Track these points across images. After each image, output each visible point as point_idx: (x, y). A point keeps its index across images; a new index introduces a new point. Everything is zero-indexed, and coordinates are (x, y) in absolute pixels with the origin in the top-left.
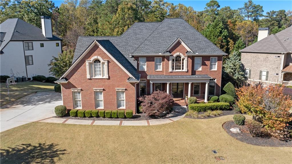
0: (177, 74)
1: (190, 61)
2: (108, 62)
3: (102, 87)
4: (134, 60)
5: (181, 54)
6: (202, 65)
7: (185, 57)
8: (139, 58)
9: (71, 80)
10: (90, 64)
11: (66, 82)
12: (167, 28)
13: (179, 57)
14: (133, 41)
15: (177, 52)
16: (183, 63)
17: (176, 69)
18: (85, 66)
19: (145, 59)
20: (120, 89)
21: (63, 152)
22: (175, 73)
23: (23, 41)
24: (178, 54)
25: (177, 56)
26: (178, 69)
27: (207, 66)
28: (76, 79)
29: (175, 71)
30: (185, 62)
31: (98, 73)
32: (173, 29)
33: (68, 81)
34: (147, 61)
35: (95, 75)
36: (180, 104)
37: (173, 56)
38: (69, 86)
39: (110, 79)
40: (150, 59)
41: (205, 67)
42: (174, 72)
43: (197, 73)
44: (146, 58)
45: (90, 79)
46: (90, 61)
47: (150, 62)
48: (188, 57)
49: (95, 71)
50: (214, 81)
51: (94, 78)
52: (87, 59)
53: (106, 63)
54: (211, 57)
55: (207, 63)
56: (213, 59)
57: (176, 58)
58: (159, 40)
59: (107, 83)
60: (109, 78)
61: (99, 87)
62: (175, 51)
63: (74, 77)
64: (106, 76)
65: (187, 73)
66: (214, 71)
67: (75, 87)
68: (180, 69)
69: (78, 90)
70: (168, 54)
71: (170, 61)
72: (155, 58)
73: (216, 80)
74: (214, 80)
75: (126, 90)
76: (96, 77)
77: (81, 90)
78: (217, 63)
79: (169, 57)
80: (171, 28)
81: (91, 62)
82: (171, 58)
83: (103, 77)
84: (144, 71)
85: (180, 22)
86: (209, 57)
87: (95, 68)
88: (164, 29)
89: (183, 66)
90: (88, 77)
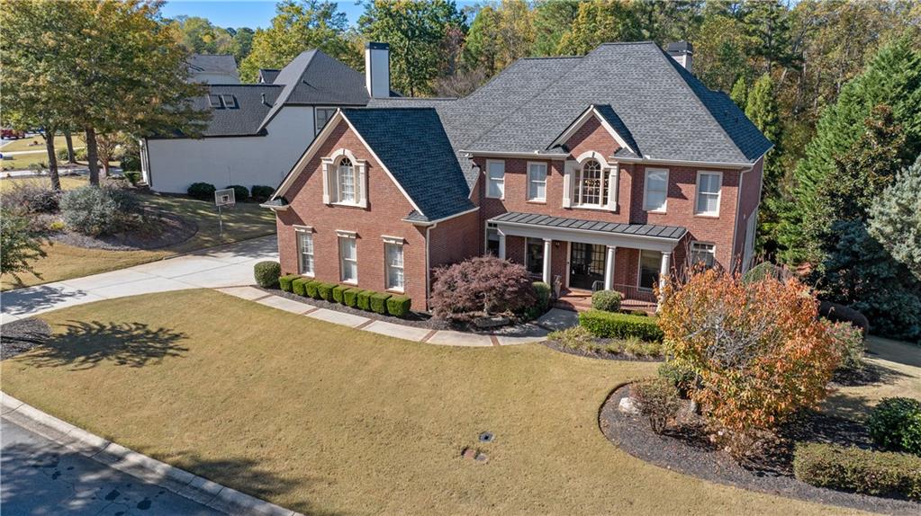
0: (586, 216)
1: (627, 178)
2: (368, 166)
3: (354, 229)
4: (473, 166)
5: (599, 157)
6: (669, 195)
7: (610, 164)
8: (488, 161)
9: (294, 205)
10: (332, 168)
11: (284, 208)
12: (593, 74)
13: (592, 164)
14: (492, 113)
15: (588, 149)
16: (606, 185)
17: (584, 201)
18: (321, 172)
19: (502, 164)
20: (393, 238)
21: (178, 352)
22: (578, 212)
23: (313, 105)
24: (589, 154)
25: (590, 163)
26: (591, 202)
27: (686, 199)
28: (305, 202)
29: (582, 207)
30: (612, 181)
31: (348, 192)
32: (611, 76)
33: (288, 206)
34: (506, 171)
35: (343, 197)
36: (577, 307)
37: (574, 159)
38: (291, 218)
39: (370, 210)
40: (515, 165)
41: (676, 201)
42: (577, 209)
43: (651, 220)
44: (503, 161)
45: (330, 206)
46: (331, 160)
47: (514, 175)
48: (621, 166)
49: (343, 188)
50: (710, 251)
51: (338, 203)
52: (325, 156)
53: (362, 170)
54: (699, 173)
55: (685, 188)
56: (710, 177)
57: (586, 167)
58: (553, 112)
59: (367, 219)
60: (369, 208)
61: (348, 227)
62: (580, 146)
63: (299, 197)
64: (363, 204)
65: (617, 216)
66: (709, 218)
67: (301, 222)
68: (597, 202)
69: (306, 229)
70: (558, 154)
71: (565, 176)
72: (529, 163)
73: (712, 251)
74: (711, 247)
75: (405, 242)
76: (345, 203)
77: (313, 230)
78: (720, 193)
79: (563, 161)
80: (606, 73)
81: (332, 163)
82: (568, 164)
83: (357, 203)
84: (498, 200)
85: (642, 55)
86: (695, 169)
87: (342, 180)
88: (582, 79)
89: (605, 193)
90: (326, 199)
